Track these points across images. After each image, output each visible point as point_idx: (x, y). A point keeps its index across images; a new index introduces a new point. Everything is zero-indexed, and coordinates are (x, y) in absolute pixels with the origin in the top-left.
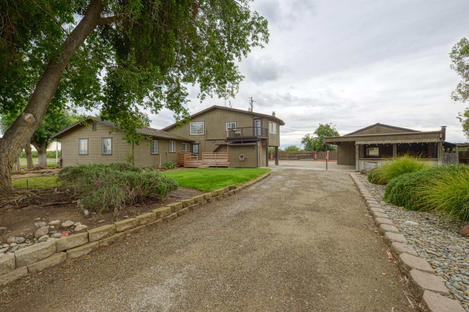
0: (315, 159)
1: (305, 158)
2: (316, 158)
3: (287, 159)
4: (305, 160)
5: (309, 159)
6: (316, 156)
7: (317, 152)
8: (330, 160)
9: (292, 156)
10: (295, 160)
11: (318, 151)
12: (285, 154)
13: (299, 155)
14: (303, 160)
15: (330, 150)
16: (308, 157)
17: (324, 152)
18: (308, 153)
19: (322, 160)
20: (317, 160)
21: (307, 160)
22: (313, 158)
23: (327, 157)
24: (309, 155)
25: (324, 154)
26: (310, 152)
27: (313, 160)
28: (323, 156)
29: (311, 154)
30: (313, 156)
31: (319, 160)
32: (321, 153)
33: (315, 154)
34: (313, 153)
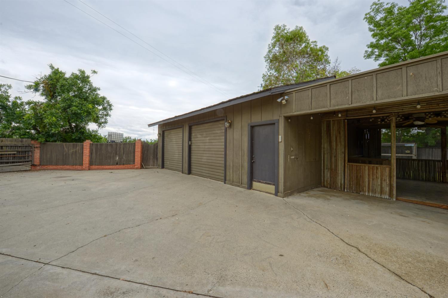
2: (37, 161)
6: (37, 154)
7: (42, 144)
8: (93, 167)
11: (46, 141)
16: (5, 161)
17: (74, 145)
18: (3, 147)
19: (64, 166)
20: (40, 168)
21: (2, 170)
22: (26, 163)
23: (84, 158)
24: (11, 154)
25: (75, 150)
26: (15, 144)
27: (26, 167)
28: (66, 154)
29: (20, 150)
30: (29, 155)
31: (49, 166)
32: (64, 147)
33: (37, 150)
34: (27, 145)
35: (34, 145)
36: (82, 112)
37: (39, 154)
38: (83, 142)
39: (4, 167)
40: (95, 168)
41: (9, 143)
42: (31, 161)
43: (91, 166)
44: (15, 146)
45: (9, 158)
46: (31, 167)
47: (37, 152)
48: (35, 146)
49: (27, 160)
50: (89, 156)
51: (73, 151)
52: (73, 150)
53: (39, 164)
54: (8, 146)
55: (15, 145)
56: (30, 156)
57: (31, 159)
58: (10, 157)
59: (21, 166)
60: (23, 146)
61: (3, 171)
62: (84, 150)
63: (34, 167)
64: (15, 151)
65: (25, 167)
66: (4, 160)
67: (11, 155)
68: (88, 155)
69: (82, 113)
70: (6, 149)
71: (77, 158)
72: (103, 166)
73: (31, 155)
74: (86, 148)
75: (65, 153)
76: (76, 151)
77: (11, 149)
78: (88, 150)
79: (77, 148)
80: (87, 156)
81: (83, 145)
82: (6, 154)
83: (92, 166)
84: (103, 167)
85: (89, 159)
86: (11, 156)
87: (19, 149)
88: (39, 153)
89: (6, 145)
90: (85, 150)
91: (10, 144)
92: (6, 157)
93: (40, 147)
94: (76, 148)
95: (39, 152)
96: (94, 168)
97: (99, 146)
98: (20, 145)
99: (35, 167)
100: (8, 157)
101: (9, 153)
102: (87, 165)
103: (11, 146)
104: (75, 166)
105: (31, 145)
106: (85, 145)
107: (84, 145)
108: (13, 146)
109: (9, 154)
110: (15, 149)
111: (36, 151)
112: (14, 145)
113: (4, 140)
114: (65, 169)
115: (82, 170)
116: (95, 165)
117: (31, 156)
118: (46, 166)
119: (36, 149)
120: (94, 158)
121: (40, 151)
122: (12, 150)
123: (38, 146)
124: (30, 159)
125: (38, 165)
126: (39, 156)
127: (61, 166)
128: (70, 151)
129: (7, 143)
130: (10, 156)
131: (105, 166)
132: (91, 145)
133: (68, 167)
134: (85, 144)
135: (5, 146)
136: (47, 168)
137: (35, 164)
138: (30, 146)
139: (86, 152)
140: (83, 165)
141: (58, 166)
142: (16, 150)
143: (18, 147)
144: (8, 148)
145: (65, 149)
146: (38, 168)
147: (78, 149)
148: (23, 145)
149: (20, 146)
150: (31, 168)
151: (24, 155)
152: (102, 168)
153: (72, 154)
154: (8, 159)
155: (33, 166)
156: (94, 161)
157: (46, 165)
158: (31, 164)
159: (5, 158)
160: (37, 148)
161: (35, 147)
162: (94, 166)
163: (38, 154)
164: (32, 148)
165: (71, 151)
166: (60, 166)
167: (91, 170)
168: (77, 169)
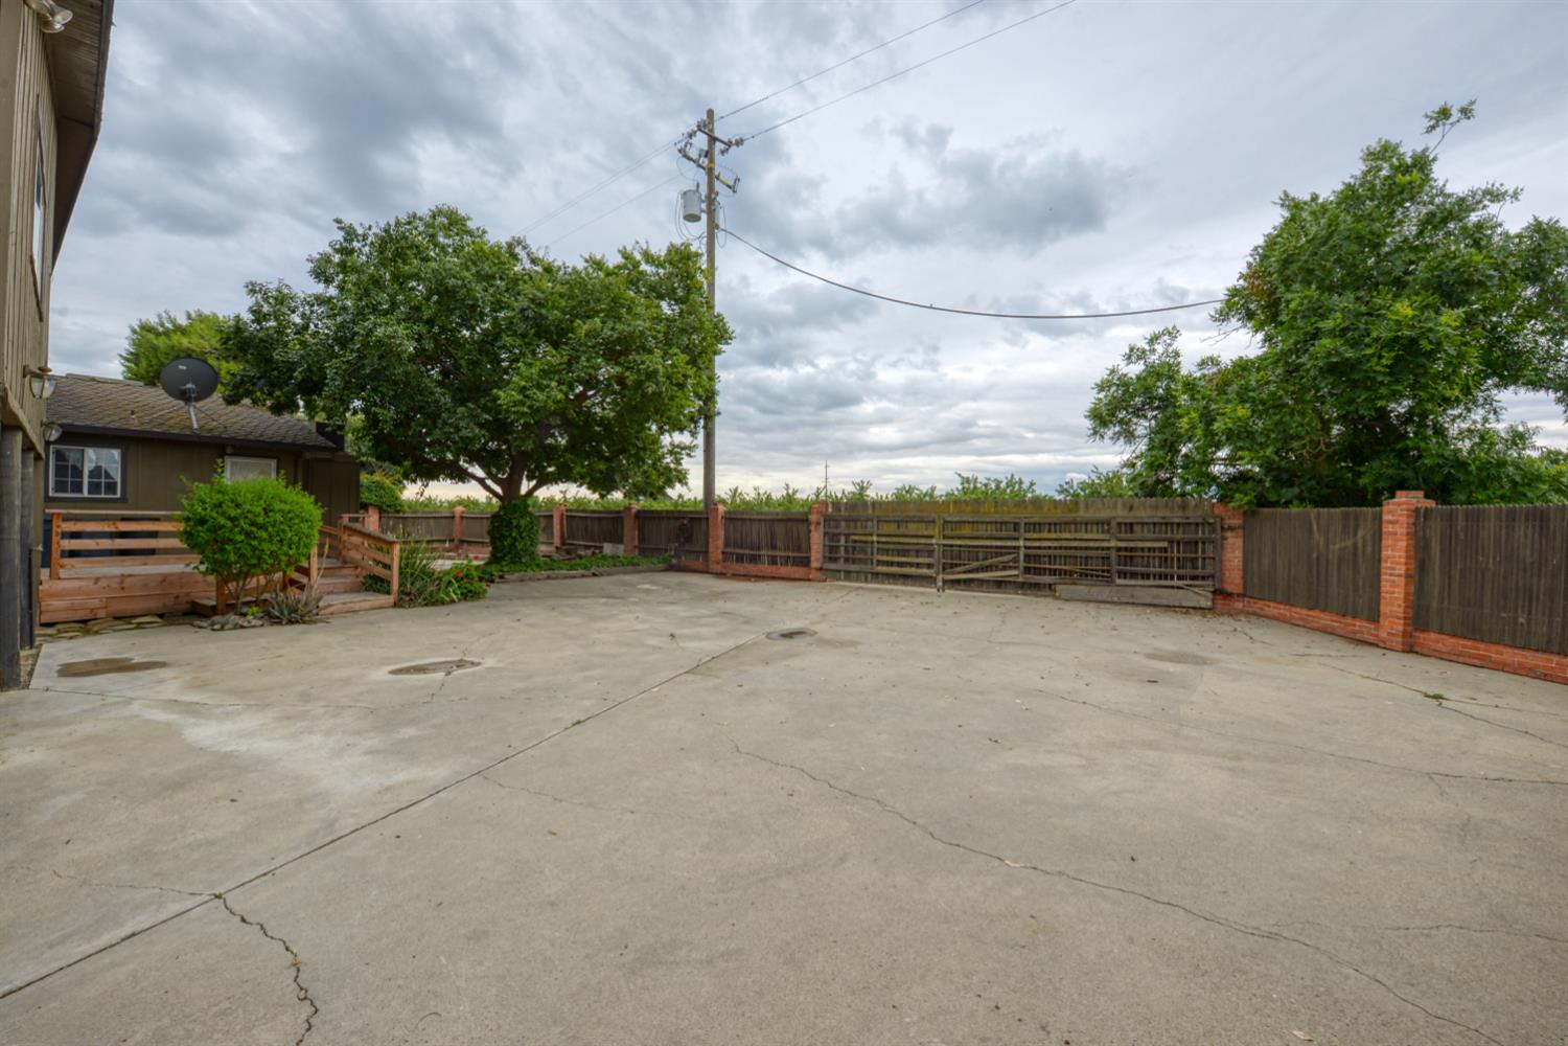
0: (1219, 593)
1: (1106, 578)
2: (1233, 579)
3: (928, 580)
4: (1106, 592)
5: (1144, 590)
6: (1234, 553)
7: (1249, 514)
8: (1431, 639)
9: (973, 553)
10: (1000, 585)
11: (1262, 502)
12: (912, 528)
13: (1047, 540)
14: (1082, 589)
15: (1441, 490)
16: (1139, 569)
17: (1346, 516)
18: (1135, 527)
19: (1311, 613)
20: (1244, 606)
21: (1132, 596)
22: (1200, 583)
23: (1385, 586)
24: (1154, 549)
25: (1350, 542)
26: (1164, 518)
27: (1200, 598)
28: (1318, 559)
29: (1178, 536)
30: (1206, 556)
31: (1267, 603)
32: (1310, 531)
33: (1233, 537)
34: (1200, 520)
35: (1222, 519)
36: (1369, 351)
37: (1241, 555)
38: (1380, 505)
39: (1138, 588)
40: (1439, 646)
41: (1149, 512)
42: (1213, 577)
43: (1417, 634)
44: (1166, 524)
45: (1151, 561)
46: (1213, 600)
47: (1234, 544)
48: (1228, 522)
49: (1199, 572)
50: (1408, 576)
51: (1345, 548)
52: (1343, 544)
53: (1240, 590)
54: (1147, 523)
55: (1164, 521)
56: (1209, 558)
57: (1212, 572)
58: (1154, 557)
59: (1181, 591)
60: (1189, 524)
61: (1135, 601)
62: (1384, 542)
63: (1223, 601)
64: (1164, 540)
65: (1195, 597)
66: (1137, 566)
67: (1154, 552)
68: (1403, 572)
69: (1368, 358)
70: (1143, 531)
71: (1361, 584)
72: (1482, 646)
73: (1211, 555)
74: (1395, 534)
75: (1315, 556)
76: (1355, 546)
77: (1154, 532)
78: (1403, 544)
79: (1360, 534)
80: (1399, 575)
81: (1379, 519)
82: (1143, 549)
83: (1423, 631)
84: (1482, 648)
85: (1407, 594)
86: (1157, 554)
87: (1178, 533)
88: (1241, 550)
89: (1140, 520)
90: (1390, 542)
91: (1149, 517)
92: (1143, 557)
93: (1244, 528)
94: (1355, 535)
95: (1241, 544)
96: (1434, 646)
97: (1461, 524)
98: (1176, 520)
99: (1227, 602)
100: (1148, 557)
101: (1148, 544)
102: (1399, 627)
103: (1155, 524)
104: (1349, 620)
105: (1211, 521)
106: (1390, 517)
107: (1386, 517)
108: (1161, 524)
109: (1149, 549)
110: (1166, 532)
111: (1230, 541)
112: (1160, 520)
113: (1135, 505)
114: (1316, 625)
115: (1377, 646)
116: (1441, 632)
117: (1213, 558)
118: (1260, 604)
119: (1229, 534)
120: (1436, 591)
121: (1244, 542)
122: (1157, 535)
123: (1237, 522)
124: (1209, 570)
125: (1238, 595)
126: (1241, 559)
127: (1304, 612)
128: (1331, 547)
129: (1143, 514)
130: (1152, 554)
131: (1494, 648)
132: (1420, 517)
133: (1325, 619)
134: (1390, 512)
135: (1138, 523)
136: (1262, 609)
137: (1229, 588)
138: (1209, 524)
139: (1395, 554)
140: (1381, 619)
141: (1294, 609)
142: (1169, 535)
143: (1175, 527)
144: (1145, 527)
145: (1316, 534)
146: (1239, 605)
147: (1364, 537)
148: (1187, 518)
149: (1178, 524)
150: (1213, 603)
151: (1193, 555)
152: (1482, 658)
153: (1340, 560)
154: (1148, 566)
155: (1218, 597)
156: (1434, 604)
157: (1260, 599)
158: (1212, 589)
159: (1140, 560)
160: (1231, 529)
161: (1226, 526)
162: (1433, 636)
163: (1239, 554)
164: (1214, 531)
165: (1337, 547)
166: (1298, 610)
167: (1417, 653)
168: (1358, 636)
